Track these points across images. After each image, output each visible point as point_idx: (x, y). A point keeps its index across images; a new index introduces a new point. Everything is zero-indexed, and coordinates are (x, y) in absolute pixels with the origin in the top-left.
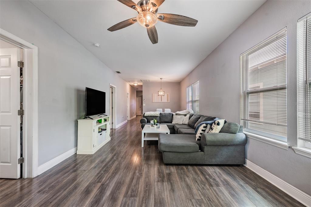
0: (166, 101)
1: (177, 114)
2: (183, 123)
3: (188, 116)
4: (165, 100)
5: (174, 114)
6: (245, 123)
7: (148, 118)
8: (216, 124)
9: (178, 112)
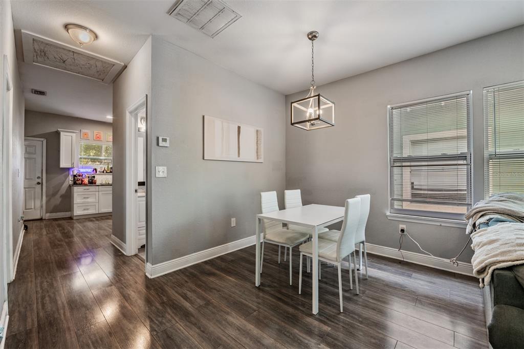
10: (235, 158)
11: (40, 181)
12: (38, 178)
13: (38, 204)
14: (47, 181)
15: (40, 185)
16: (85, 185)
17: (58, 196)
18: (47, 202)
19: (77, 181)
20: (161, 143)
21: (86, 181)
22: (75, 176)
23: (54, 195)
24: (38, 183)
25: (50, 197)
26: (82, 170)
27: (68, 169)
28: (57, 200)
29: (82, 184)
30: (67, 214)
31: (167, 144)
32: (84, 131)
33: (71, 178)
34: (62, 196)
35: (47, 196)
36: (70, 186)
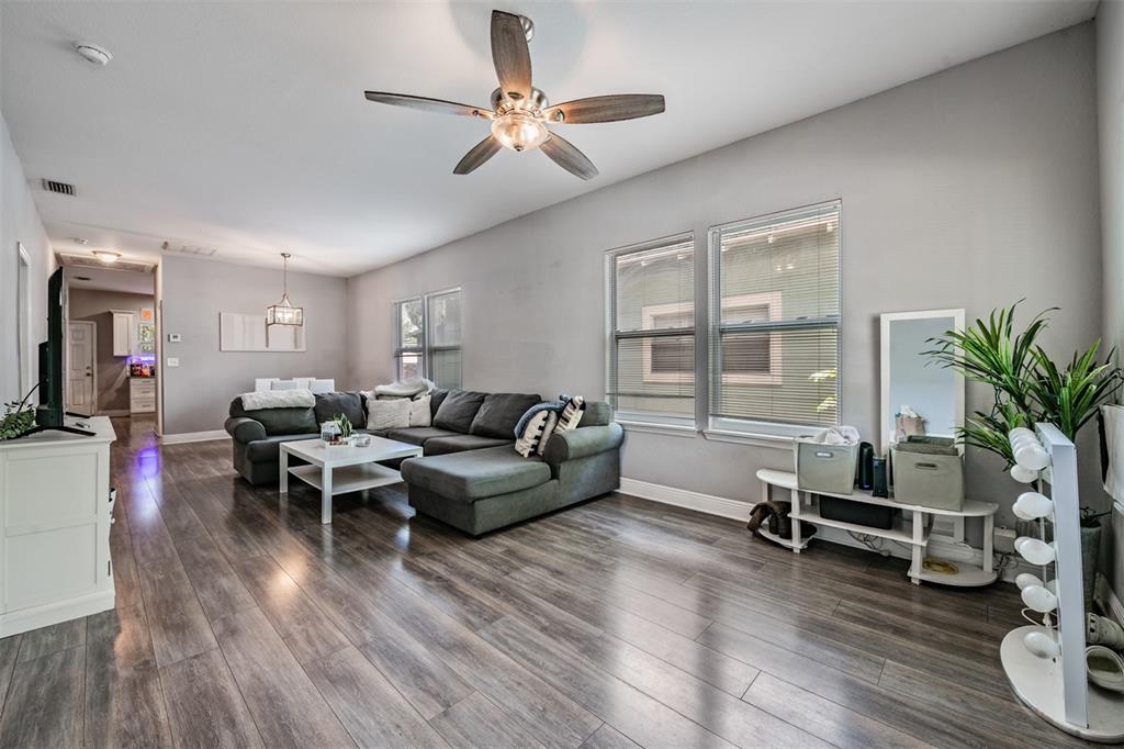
0: (288, 346)
1: (379, 396)
2: (413, 423)
3: (425, 400)
4: (282, 340)
5: (368, 394)
6: (612, 400)
7: (263, 416)
8: (578, 407)
9: (381, 388)
10: (263, 348)
11: (90, 371)
12: (88, 368)
13: (88, 399)
14: (98, 372)
15: (90, 378)
16: (146, 377)
17: (112, 391)
18: (100, 398)
19: (136, 372)
20: (172, 340)
21: (147, 371)
22: (132, 366)
23: (108, 388)
24: (88, 375)
25: (103, 390)
26: (143, 359)
27: (125, 358)
28: (112, 395)
29: (141, 375)
30: (124, 412)
31: (179, 340)
32: (144, 309)
33: (128, 368)
34: (118, 390)
35: (99, 390)
36: (128, 378)
